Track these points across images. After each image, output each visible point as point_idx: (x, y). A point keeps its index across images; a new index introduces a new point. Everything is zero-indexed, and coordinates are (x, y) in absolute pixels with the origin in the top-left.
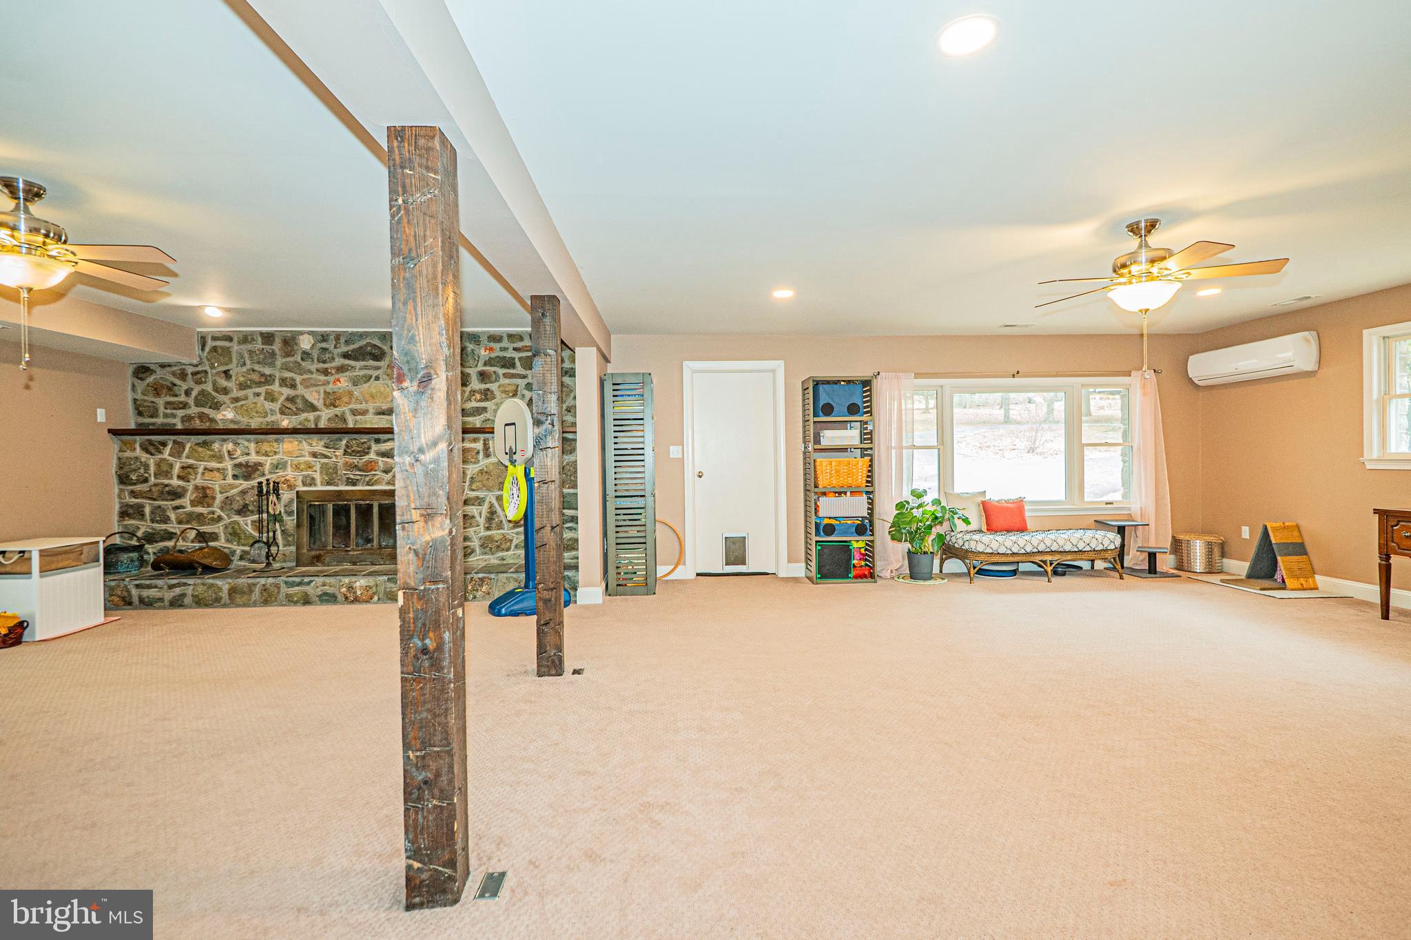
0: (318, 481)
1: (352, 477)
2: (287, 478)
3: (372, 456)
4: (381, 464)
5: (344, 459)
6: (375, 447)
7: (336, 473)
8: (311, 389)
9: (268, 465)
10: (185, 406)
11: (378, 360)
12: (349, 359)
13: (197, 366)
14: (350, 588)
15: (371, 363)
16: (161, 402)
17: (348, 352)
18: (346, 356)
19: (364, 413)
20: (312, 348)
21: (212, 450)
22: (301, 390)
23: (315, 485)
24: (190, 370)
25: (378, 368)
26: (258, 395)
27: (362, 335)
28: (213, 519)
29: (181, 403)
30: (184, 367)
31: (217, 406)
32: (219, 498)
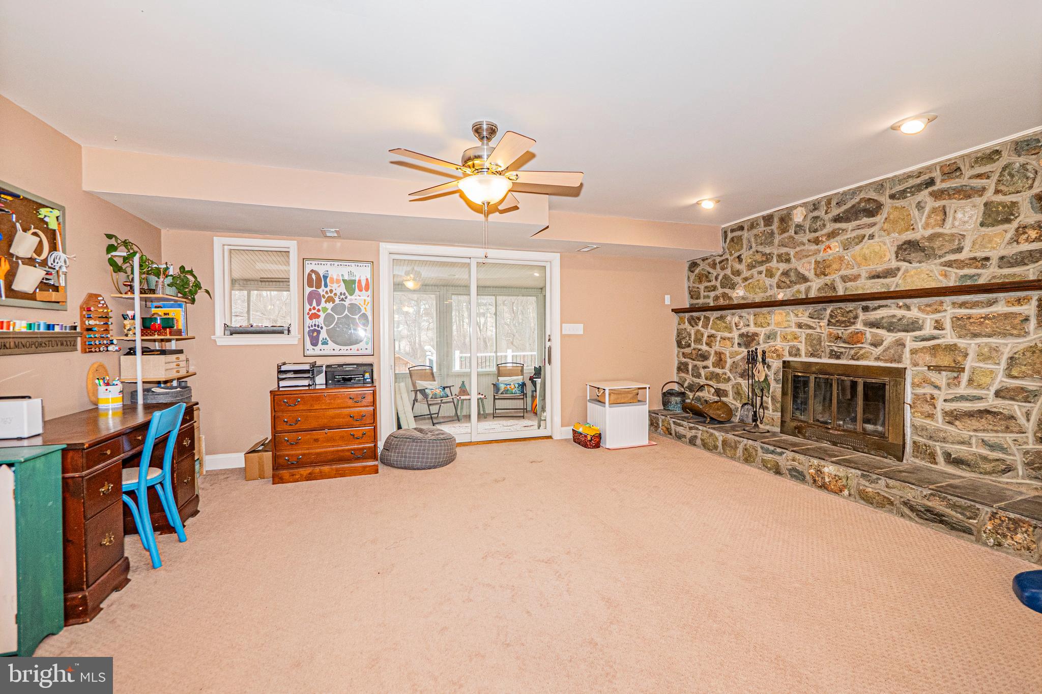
0: (803, 353)
1: (836, 349)
2: (776, 347)
3: (859, 326)
4: (868, 336)
5: (828, 330)
6: (862, 316)
7: (820, 344)
8: (804, 261)
9: (762, 335)
10: (714, 288)
11: (873, 216)
12: (840, 222)
13: (722, 256)
14: (819, 471)
15: (866, 220)
16: (702, 287)
17: (839, 214)
18: (837, 219)
19: (856, 278)
20: (804, 219)
21: (725, 323)
22: (794, 263)
23: (800, 356)
24: (718, 260)
25: (873, 225)
26: (760, 273)
27: (854, 192)
28: (724, 379)
29: (712, 286)
30: (714, 258)
31: (733, 286)
32: (729, 362)
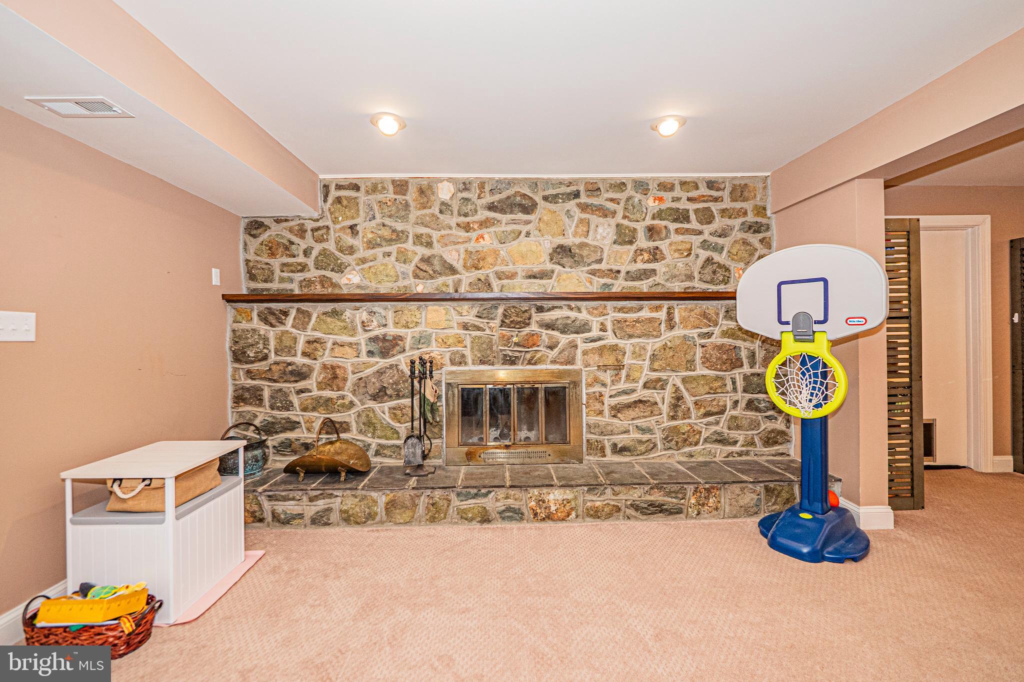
0: (469, 360)
1: (510, 354)
2: (431, 354)
3: (534, 327)
4: (544, 337)
5: (500, 332)
6: (536, 317)
7: (491, 348)
8: (450, 248)
9: (409, 339)
10: (303, 268)
11: (528, 213)
12: (495, 212)
13: (318, 220)
14: (541, 501)
15: (521, 216)
16: (276, 263)
17: (493, 203)
18: (491, 207)
19: (512, 276)
20: (451, 198)
21: (344, 321)
22: (437, 249)
23: (466, 364)
24: (309, 225)
25: (528, 222)
26: (389, 254)
27: (510, 183)
28: (343, 405)
29: (300, 264)
30: (302, 221)
31: (340, 268)
32: (352, 379)
